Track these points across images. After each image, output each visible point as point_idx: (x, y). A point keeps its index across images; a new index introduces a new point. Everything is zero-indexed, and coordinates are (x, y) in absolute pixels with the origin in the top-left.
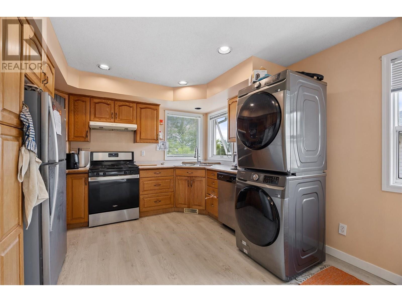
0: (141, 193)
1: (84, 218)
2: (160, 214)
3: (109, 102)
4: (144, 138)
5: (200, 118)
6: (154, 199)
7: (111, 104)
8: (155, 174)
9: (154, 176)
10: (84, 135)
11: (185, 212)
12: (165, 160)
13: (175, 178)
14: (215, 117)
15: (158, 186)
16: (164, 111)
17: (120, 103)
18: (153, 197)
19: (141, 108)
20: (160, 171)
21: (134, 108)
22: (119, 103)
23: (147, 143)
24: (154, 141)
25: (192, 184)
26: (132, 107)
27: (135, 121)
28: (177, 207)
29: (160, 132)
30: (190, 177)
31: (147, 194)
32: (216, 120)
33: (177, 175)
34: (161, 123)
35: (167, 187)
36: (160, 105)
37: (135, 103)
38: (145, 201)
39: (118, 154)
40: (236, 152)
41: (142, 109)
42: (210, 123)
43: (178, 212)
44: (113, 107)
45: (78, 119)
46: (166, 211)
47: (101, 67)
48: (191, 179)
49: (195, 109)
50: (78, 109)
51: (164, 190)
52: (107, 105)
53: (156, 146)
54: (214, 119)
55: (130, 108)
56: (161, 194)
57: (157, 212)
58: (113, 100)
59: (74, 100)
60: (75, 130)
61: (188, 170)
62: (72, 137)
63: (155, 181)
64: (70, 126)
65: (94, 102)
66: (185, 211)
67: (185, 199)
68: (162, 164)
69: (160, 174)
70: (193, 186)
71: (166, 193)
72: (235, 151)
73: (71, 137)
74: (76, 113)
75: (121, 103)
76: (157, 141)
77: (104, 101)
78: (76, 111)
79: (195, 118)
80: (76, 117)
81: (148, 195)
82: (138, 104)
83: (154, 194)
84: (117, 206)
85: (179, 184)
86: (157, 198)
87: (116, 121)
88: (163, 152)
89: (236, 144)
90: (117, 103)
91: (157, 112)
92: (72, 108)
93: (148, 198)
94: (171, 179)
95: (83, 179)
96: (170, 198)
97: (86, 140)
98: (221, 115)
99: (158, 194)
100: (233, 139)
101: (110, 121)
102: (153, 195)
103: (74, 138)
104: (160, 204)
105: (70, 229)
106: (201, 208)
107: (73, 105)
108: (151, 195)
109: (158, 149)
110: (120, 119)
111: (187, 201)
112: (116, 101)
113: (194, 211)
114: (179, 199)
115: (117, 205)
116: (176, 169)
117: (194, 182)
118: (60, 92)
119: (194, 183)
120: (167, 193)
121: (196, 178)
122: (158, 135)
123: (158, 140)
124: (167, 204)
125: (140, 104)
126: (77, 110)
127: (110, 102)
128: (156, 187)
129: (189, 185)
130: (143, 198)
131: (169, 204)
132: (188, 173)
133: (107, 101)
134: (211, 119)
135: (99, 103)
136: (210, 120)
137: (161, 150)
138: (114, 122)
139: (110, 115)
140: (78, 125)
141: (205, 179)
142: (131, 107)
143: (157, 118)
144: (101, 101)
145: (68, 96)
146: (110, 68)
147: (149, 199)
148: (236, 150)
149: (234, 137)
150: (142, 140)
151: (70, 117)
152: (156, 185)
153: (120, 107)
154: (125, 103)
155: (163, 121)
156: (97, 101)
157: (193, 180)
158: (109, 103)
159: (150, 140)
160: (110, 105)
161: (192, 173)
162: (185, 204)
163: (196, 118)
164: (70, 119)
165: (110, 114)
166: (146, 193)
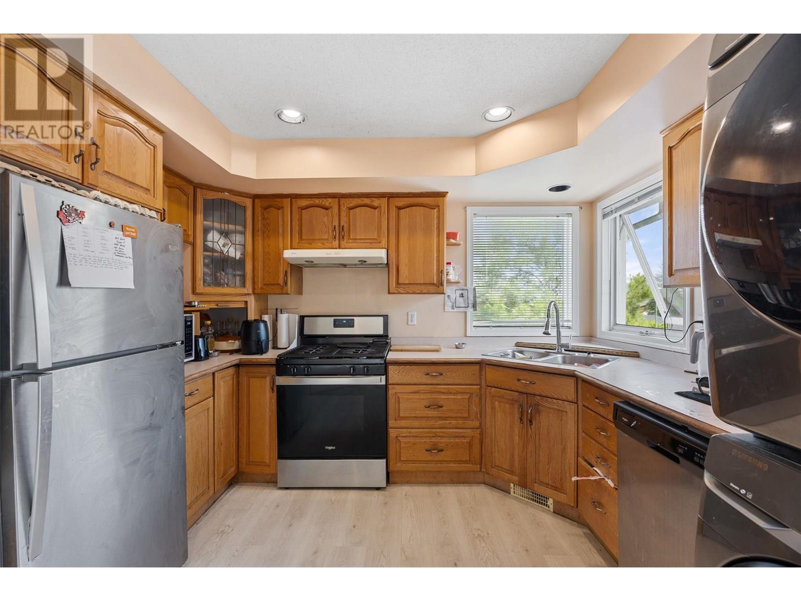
0: (391, 423)
1: (268, 466)
2: (443, 483)
3: (327, 202)
4: (407, 282)
5: (571, 218)
6: (425, 442)
7: (331, 207)
8: (427, 376)
9: (425, 382)
10: (281, 282)
11: (512, 493)
12: (466, 337)
13: (483, 390)
14: (617, 210)
15: (435, 408)
16: (464, 210)
17: (351, 203)
18: (421, 437)
19: (399, 208)
20: (441, 368)
21: (383, 210)
22: (349, 202)
23: (414, 293)
24: (432, 289)
25: (531, 417)
26: (378, 207)
27: (384, 242)
28: (491, 473)
29: (448, 263)
30: (527, 394)
31: (407, 428)
32: (626, 217)
33: (488, 384)
34: (452, 241)
35: (459, 415)
36: (448, 192)
37: (385, 197)
38: (403, 445)
39: (353, 320)
40: (702, 322)
41: (402, 210)
42: (604, 228)
43: (494, 486)
44: (336, 214)
45: (269, 246)
46: (459, 479)
47: (283, 117)
48: (529, 402)
49: (551, 190)
50: (269, 225)
51: (454, 422)
52: (323, 210)
53: (445, 300)
54: (617, 215)
55: (373, 210)
56: (442, 432)
57: (434, 478)
58: (337, 198)
59: (261, 208)
60: (265, 272)
61: (522, 372)
62: (260, 286)
63: (429, 396)
64: (256, 262)
65: (298, 208)
66: (512, 490)
67: (513, 455)
68: (457, 348)
69: (442, 377)
70: (534, 423)
71: (458, 430)
72: (697, 318)
73: (258, 286)
74: (265, 235)
75: (355, 202)
76: (441, 287)
77: (317, 201)
78: (265, 230)
79: (556, 218)
80: (266, 243)
81: (409, 430)
82: (391, 199)
83: (425, 430)
84: (334, 448)
85: (493, 408)
86: (433, 440)
87: (343, 243)
88: (463, 315)
89: (700, 293)
90: (344, 204)
91: (439, 211)
92: (259, 225)
93: (409, 437)
94: (472, 394)
95: (268, 379)
96: (470, 444)
97: (284, 292)
98: (639, 198)
99: (435, 430)
100: (690, 273)
101: (329, 245)
102: (422, 430)
103: (264, 287)
104: (440, 459)
105: (247, 482)
106: (562, 497)
107: (260, 218)
108: (417, 430)
109: (448, 308)
110: (352, 239)
111: (516, 463)
112: (343, 199)
113: (540, 500)
114: (495, 452)
115: (333, 446)
116: (487, 366)
117: (538, 411)
118: (234, 195)
119: (540, 414)
120: (461, 430)
121: (545, 399)
122: (442, 272)
123: (442, 284)
124: (461, 461)
125: (396, 199)
126: (267, 228)
127: (330, 203)
128: (429, 412)
129: (525, 420)
130: (396, 437)
131: (466, 462)
132: (519, 380)
133: (323, 201)
134: (605, 216)
135: (307, 207)
136: (604, 218)
137: (456, 310)
138: (339, 248)
139: (330, 231)
140: (269, 260)
141: (573, 406)
142: (375, 208)
143: (438, 228)
144: (312, 202)
145: (251, 200)
146: (304, 118)
147: (412, 440)
148: (701, 313)
149: (691, 266)
150: (402, 286)
151: (256, 243)
152: (429, 407)
153: (351, 211)
154: (363, 200)
155: (458, 235)
156: (304, 203)
157: (535, 405)
158: (327, 204)
159: (423, 287)
160: (330, 210)
161: (531, 383)
162: (512, 472)
163: (559, 218)
164: (256, 247)
165: (330, 228)
166: (403, 423)
